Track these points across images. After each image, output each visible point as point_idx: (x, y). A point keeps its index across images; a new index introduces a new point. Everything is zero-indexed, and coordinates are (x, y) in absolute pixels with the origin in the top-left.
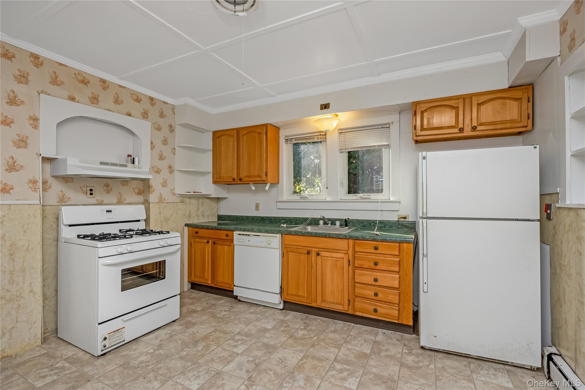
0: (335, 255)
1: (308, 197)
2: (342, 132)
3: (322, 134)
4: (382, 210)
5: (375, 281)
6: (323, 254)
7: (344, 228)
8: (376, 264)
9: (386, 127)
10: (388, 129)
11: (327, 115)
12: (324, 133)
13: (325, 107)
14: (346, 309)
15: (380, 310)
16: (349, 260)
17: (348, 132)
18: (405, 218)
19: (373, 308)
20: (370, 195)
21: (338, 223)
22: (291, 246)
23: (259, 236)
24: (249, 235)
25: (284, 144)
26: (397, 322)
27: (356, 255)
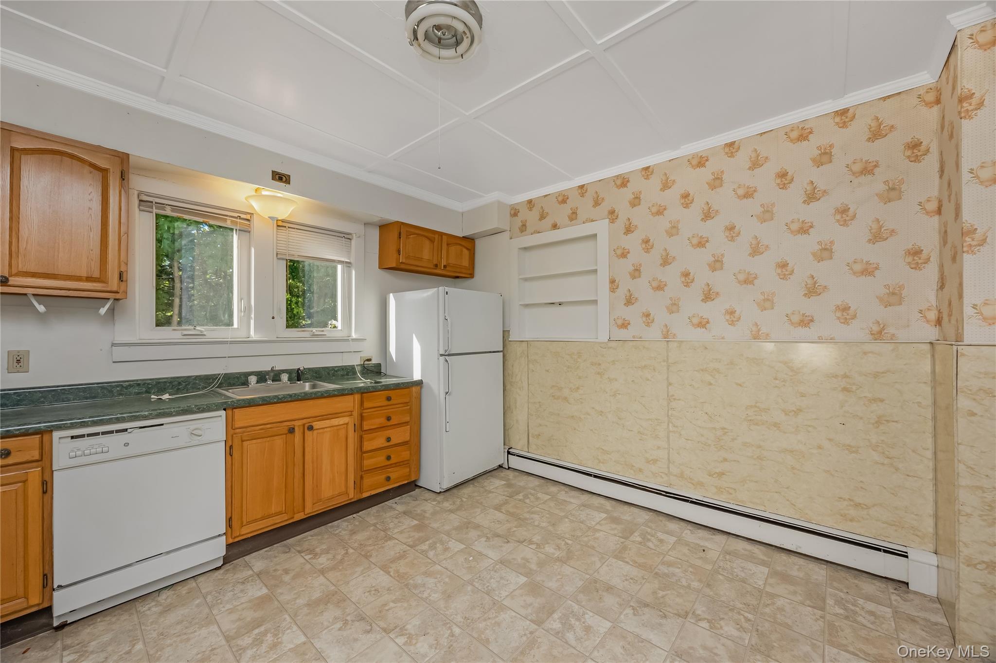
0: (335, 422)
1: (205, 333)
2: (281, 225)
3: (243, 216)
4: (342, 352)
5: (388, 441)
6: (316, 425)
7: (296, 383)
8: (389, 419)
9: (346, 237)
10: (349, 240)
11: (280, 192)
12: (248, 217)
13: (281, 178)
14: (351, 496)
15: (393, 476)
16: (355, 425)
17: (294, 228)
18: (369, 360)
19: (383, 477)
20: (323, 331)
21: (285, 377)
22: (249, 429)
23: (162, 425)
24: (126, 430)
25: (137, 210)
26: (406, 482)
27: (364, 414)
